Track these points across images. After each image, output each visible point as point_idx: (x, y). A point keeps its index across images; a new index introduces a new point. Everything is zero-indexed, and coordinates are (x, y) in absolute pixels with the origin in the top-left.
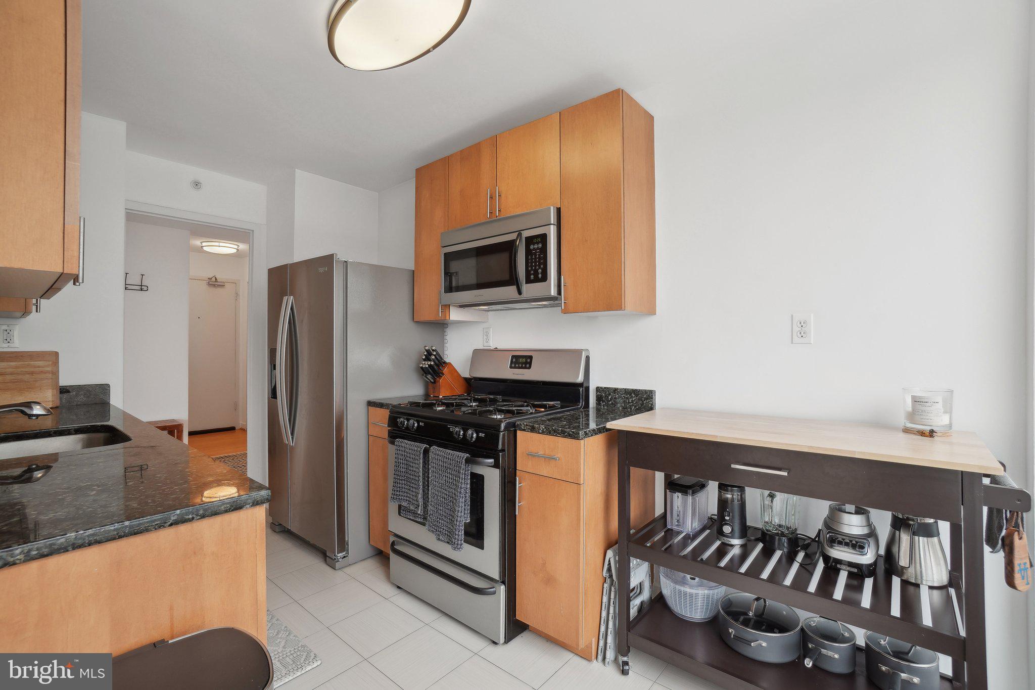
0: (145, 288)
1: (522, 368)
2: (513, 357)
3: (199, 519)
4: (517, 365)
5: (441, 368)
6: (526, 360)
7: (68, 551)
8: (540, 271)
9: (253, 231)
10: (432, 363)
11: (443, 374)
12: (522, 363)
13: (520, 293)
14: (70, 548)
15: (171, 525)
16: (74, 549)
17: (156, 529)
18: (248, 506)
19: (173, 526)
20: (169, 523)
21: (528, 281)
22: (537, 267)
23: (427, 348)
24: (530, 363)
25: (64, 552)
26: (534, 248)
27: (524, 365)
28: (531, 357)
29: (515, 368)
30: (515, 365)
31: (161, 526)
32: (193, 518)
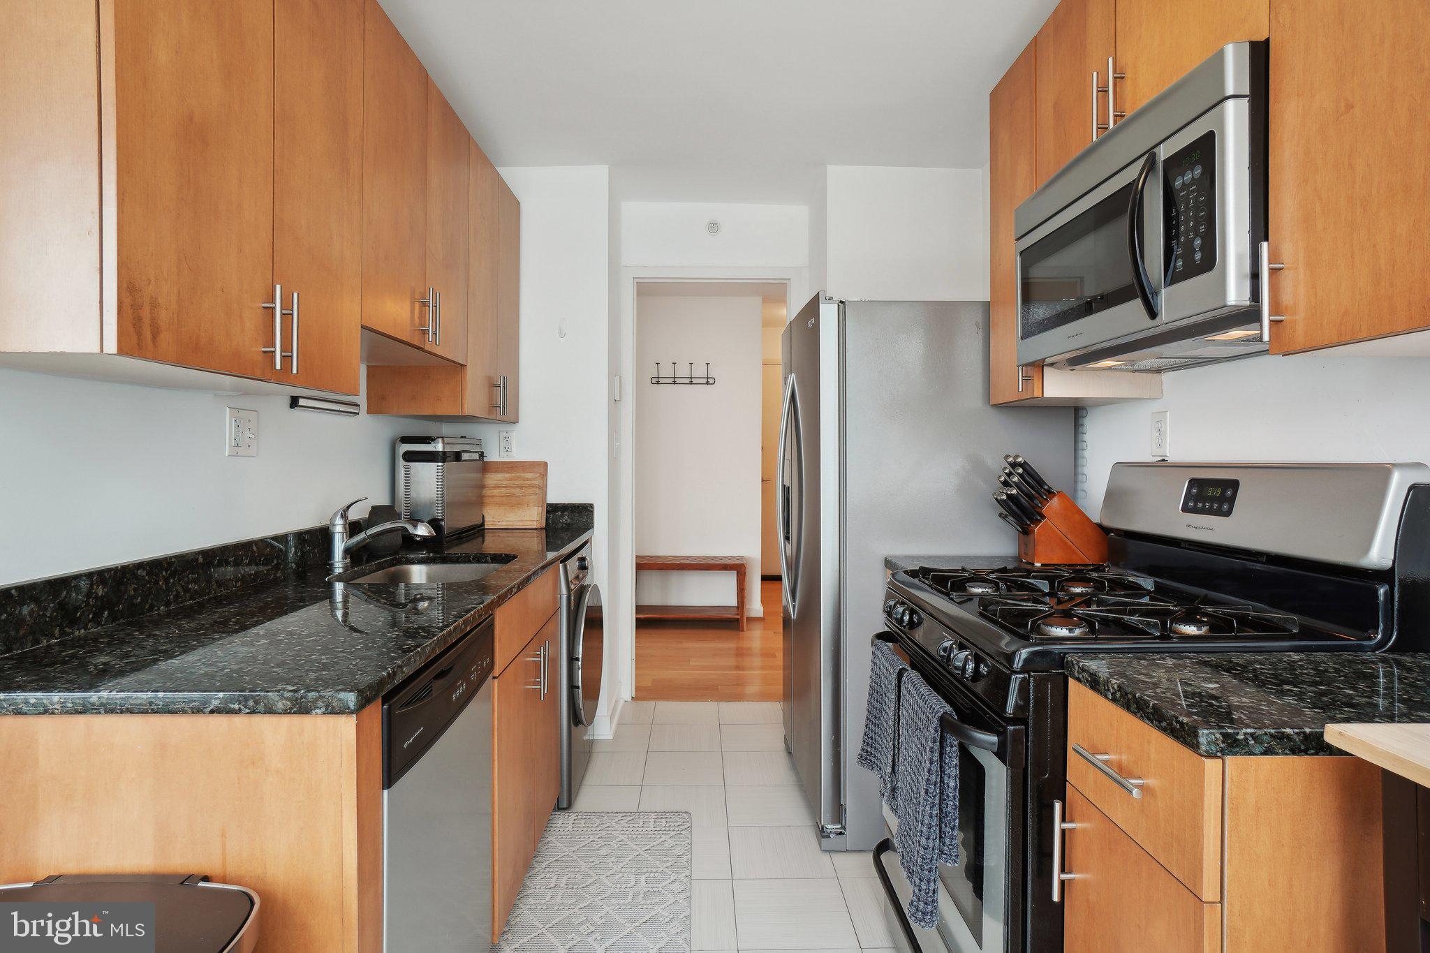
0: (711, 381)
1: (1210, 512)
2: (1193, 482)
3: (248, 713)
4: (1200, 505)
5: (1037, 502)
6: (1223, 493)
7: (100, 713)
8: (1198, 242)
9: (790, 279)
10: (1014, 492)
11: (1043, 517)
12: (1213, 499)
13: (1153, 314)
14: (102, 711)
15: (212, 712)
16: (107, 712)
17: (193, 713)
18: (318, 711)
19: (215, 715)
20: (209, 709)
21: (1173, 277)
22: (1191, 235)
23: (1011, 459)
24: (1232, 501)
25: (96, 713)
26: (1184, 184)
27: (1215, 506)
28: (1234, 485)
29: (1195, 510)
30: (1196, 504)
31: (197, 711)
32: (240, 710)
